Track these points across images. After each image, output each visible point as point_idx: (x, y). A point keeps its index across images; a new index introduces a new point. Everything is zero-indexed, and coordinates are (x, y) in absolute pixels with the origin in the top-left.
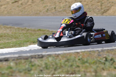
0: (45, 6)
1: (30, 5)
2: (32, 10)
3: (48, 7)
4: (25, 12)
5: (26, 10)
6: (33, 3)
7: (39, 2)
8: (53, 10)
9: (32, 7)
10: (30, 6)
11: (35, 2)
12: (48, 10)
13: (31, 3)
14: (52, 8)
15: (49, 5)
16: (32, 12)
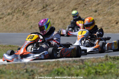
0: (29, 23)
1: (15, 21)
2: (16, 26)
3: (32, 24)
4: (9, 29)
5: (10, 27)
6: (17, 20)
7: (24, 19)
8: (36, 27)
9: (17, 24)
10: (14, 23)
11: (20, 19)
12: (32, 27)
13: (15, 20)
14: (36, 25)
15: (33, 21)
16: (16, 29)
